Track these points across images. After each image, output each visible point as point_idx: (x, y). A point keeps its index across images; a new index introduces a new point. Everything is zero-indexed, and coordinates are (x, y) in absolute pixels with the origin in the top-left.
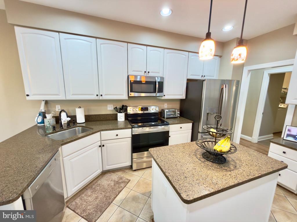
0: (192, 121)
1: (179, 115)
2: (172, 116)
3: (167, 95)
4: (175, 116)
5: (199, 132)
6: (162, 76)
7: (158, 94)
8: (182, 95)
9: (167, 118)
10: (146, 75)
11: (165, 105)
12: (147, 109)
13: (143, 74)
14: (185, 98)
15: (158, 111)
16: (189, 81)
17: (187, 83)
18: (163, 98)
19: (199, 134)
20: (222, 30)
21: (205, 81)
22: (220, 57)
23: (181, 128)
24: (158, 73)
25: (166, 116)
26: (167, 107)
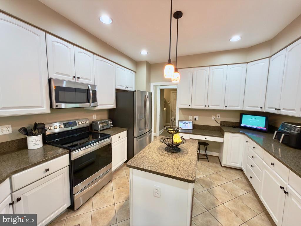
0: (126, 129)
1: (112, 125)
2: (106, 127)
3: (100, 105)
4: (108, 127)
5: (134, 137)
6: (93, 83)
7: (92, 104)
8: (113, 104)
9: (101, 131)
10: (74, 81)
11: (94, 117)
12: (74, 124)
13: (71, 79)
14: (115, 107)
15: (89, 124)
16: (118, 91)
17: (116, 93)
18: (97, 108)
19: (134, 139)
20: (140, 53)
21: (135, 92)
22: (135, 72)
23: (119, 137)
24: (89, 80)
25: (101, 128)
26: (95, 119)
